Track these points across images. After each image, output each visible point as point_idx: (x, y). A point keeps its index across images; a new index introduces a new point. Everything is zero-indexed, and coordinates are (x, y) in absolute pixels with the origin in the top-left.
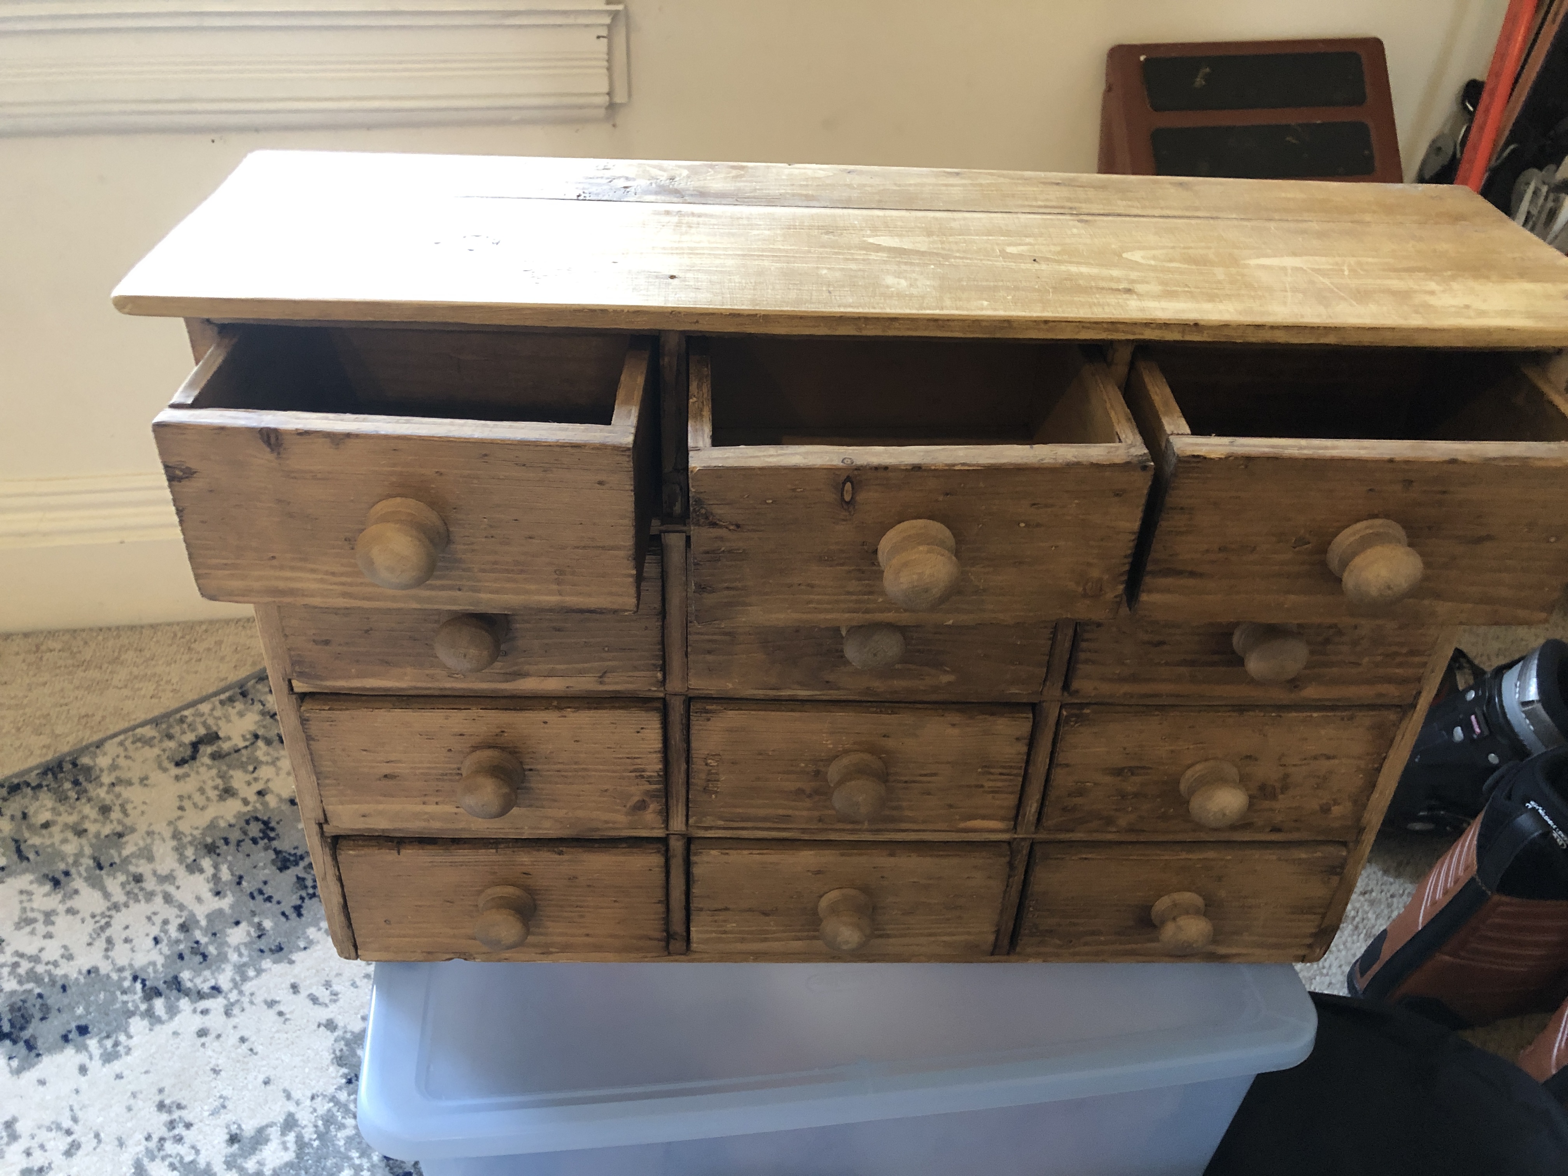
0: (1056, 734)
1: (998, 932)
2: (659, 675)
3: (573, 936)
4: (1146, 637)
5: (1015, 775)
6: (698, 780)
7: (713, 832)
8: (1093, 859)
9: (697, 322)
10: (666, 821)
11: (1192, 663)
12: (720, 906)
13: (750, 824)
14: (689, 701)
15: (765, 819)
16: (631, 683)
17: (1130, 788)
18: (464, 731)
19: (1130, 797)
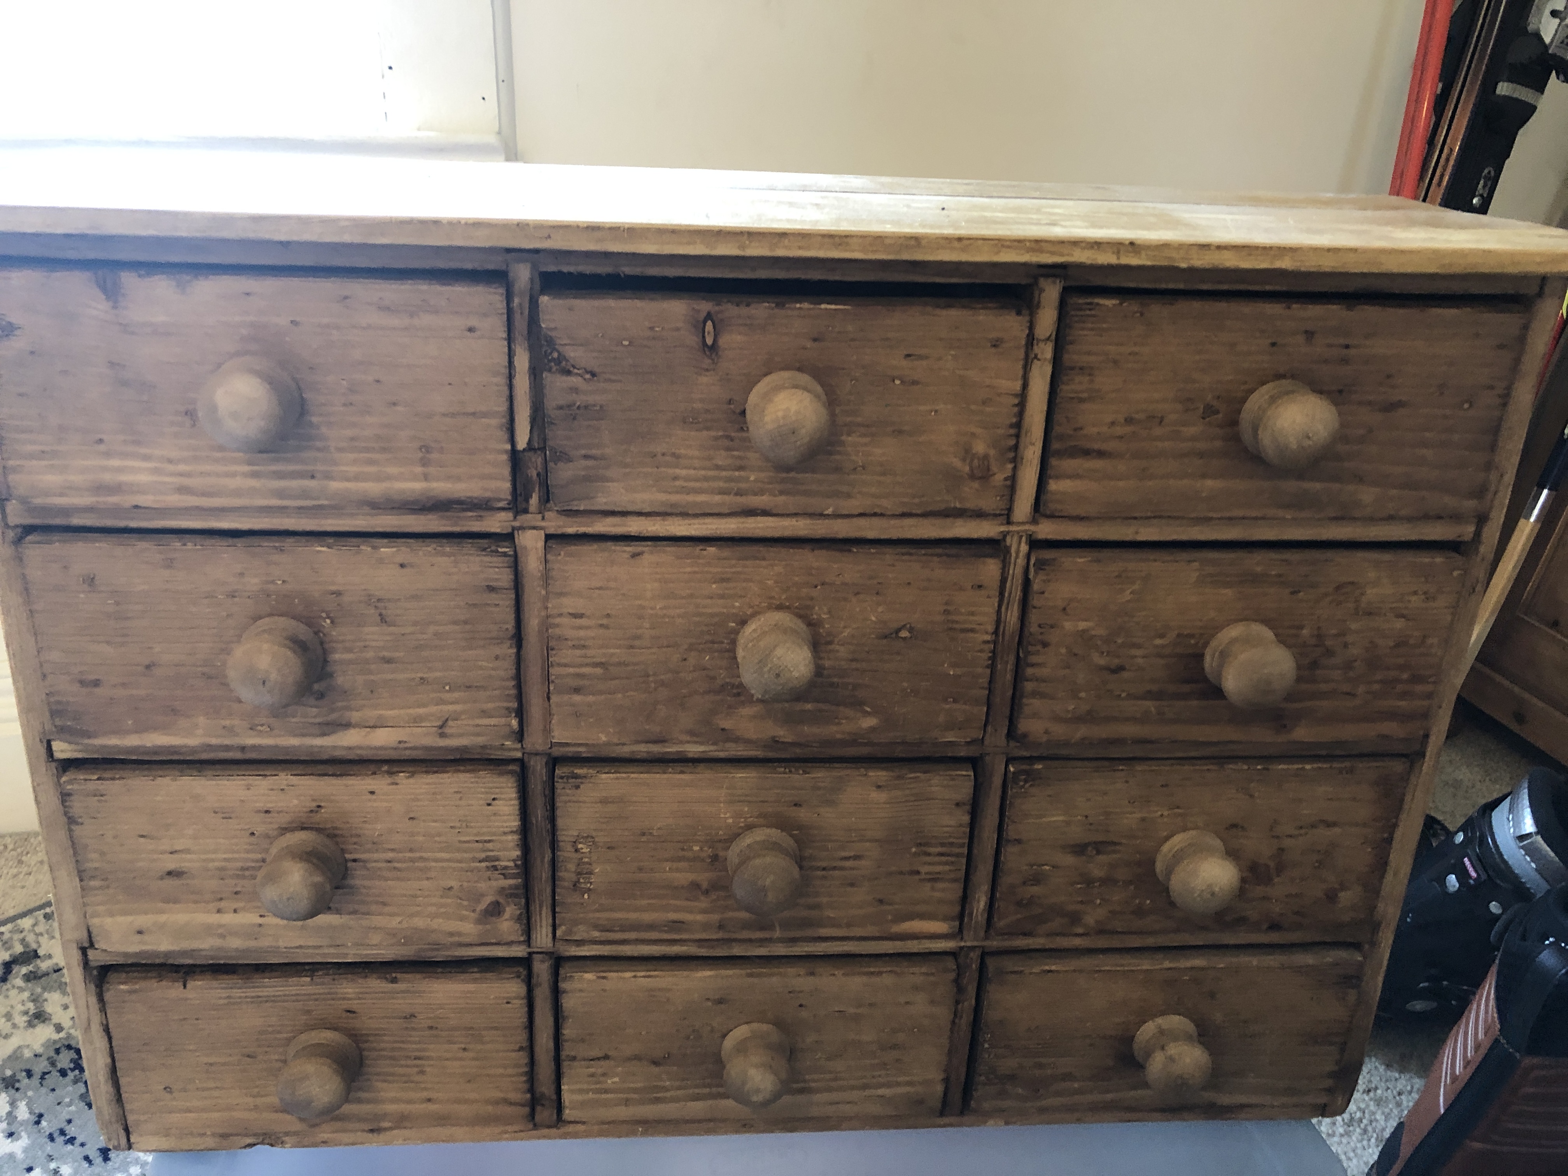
0: (1003, 798)
1: (946, 1081)
2: (514, 723)
3: (410, 1102)
4: (1102, 661)
5: (957, 855)
6: (567, 874)
7: (586, 948)
8: (1057, 971)
9: (549, 237)
10: (528, 931)
11: (1158, 696)
12: (600, 1055)
13: (633, 935)
14: (554, 762)
15: (651, 927)
16: (478, 735)
17: (1097, 872)
18: (269, 806)
19: (1097, 884)
